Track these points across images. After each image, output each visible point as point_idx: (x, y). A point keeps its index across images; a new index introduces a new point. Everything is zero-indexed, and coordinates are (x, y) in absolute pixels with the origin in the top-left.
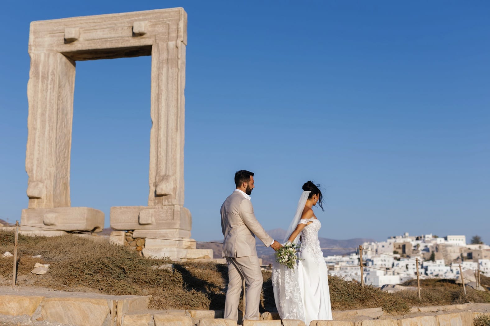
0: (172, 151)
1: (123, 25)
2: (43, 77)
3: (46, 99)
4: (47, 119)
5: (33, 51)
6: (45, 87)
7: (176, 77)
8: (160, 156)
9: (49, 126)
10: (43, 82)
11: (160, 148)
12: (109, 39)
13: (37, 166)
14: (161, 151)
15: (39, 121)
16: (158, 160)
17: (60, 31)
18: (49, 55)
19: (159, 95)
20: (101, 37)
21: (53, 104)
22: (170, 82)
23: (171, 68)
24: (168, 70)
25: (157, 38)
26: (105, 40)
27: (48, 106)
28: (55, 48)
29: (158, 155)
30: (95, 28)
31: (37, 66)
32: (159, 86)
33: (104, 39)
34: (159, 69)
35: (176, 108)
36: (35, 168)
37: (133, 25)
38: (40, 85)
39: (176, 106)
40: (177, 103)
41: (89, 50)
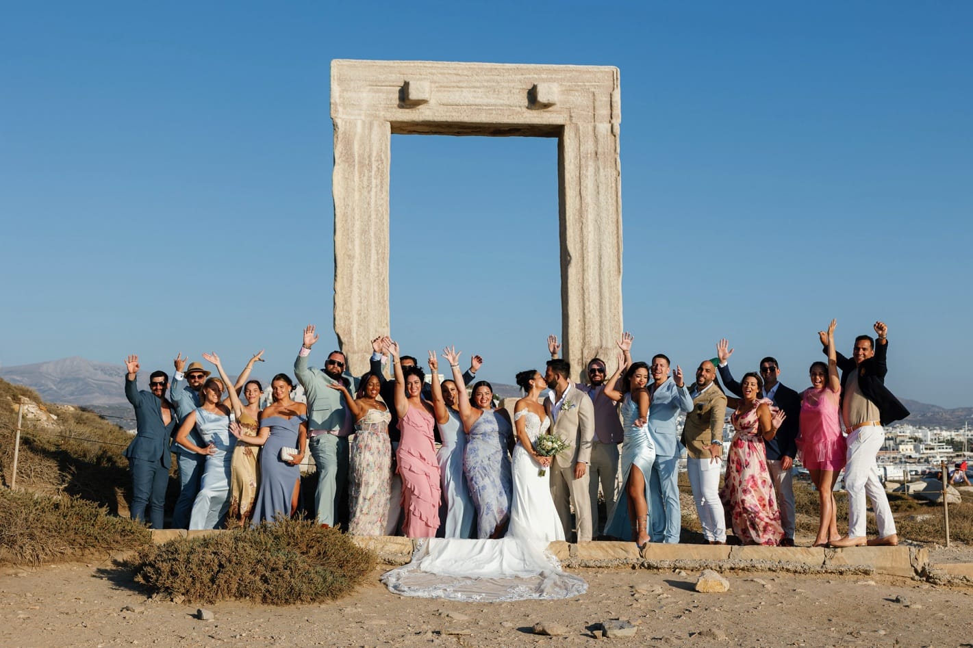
0: (610, 308)
1: (512, 85)
2: (362, 164)
3: (369, 203)
4: (373, 241)
5: (340, 115)
6: (365, 183)
7: (613, 185)
8: (588, 316)
9: (377, 253)
10: (360, 173)
11: (589, 301)
12: (484, 107)
13: (359, 325)
14: (589, 306)
15: (357, 242)
16: (584, 321)
17: (391, 84)
18: (371, 124)
19: (581, 213)
20: (471, 102)
21: (382, 215)
22: (602, 192)
23: (604, 169)
24: (597, 170)
25: (573, 114)
26: (478, 107)
27: (373, 217)
28: (382, 114)
29: (584, 314)
30: (460, 84)
31: (348, 143)
32: (580, 195)
33: (476, 105)
34: (579, 167)
35: (615, 237)
36: (354, 326)
37: (530, 87)
38: (356, 179)
39: (615, 232)
40: (618, 228)
41: (447, 122)
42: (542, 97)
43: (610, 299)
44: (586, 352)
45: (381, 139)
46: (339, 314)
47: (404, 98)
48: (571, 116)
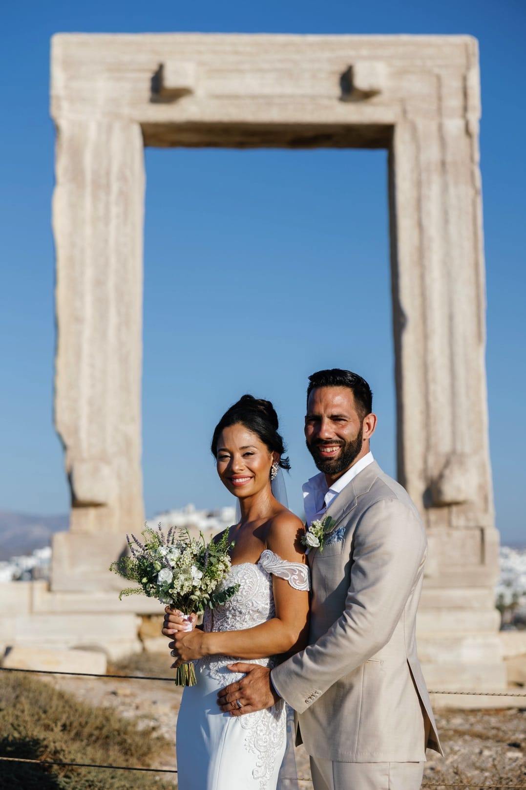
1: (317, 66)
2: (96, 185)
3: (106, 241)
4: (112, 296)
5: (64, 113)
6: (102, 211)
7: (470, 209)
8: (434, 405)
10: (95, 197)
11: (434, 383)
12: (277, 100)
13: (90, 420)
14: (436, 390)
15: (89, 298)
16: (428, 414)
17: (140, 68)
18: (110, 129)
19: (421, 252)
22: (452, 220)
23: (455, 186)
24: (445, 189)
25: (407, 108)
26: (268, 100)
27: (113, 260)
28: (126, 111)
29: (427, 402)
30: (241, 67)
31: (76, 155)
32: (420, 226)
33: (264, 97)
34: (419, 185)
35: (474, 286)
36: (84, 424)
37: (343, 68)
38: (88, 204)
41: (221, 122)
42: (361, 82)
43: (466, 379)
44: (431, 460)
46: (62, 404)
47: (158, 87)
48: (404, 111)
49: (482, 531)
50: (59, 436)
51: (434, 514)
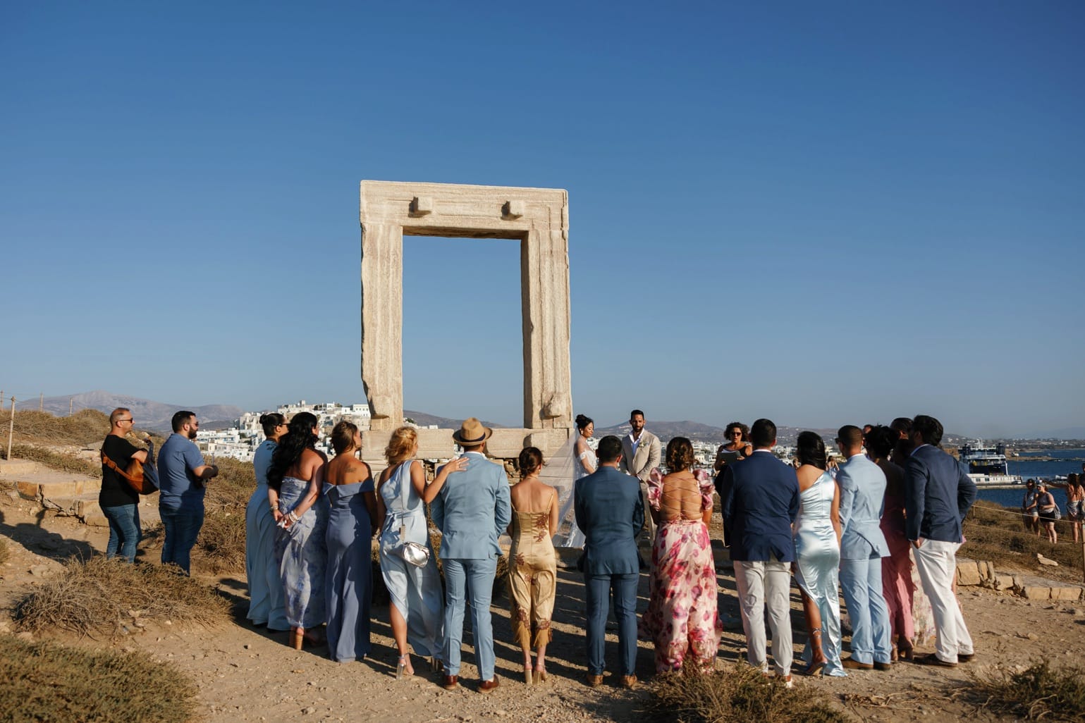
0: (562, 364)
1: (491, 201)
2: (383, 257)
3: (388, 286)
4: (390, 313)
5: (367, 221)
6: (385, 271)
7: (564, 274)
8: (545, 369)
9: (394, 322)
10: (382, 263)
11: (546, 359)
12: (471, 217)
13: (380, 375)
14: (547, 362)
15: (379, 314)
16: (543, 374)
17: (404, 199)
18: (389, 229)
19: (540, 295)
20: (462, 213)
21: (397, 294)
22: (555, 280)
23: (557, 262)
24: (552, 264)
25: (535, 224)
26: (467, 217)
27: (391, 296)
28: (397, 221)
29: (543, 368)
30: (454, 200)
31: (373, 242)
32: (540, 282)
33: (465, 215)
34: (540, 261)
35: (565, 312)
36: (377, 376)
37: (504, 203)
38: (379, 267)
39: (565, 309)
40: (567, 305)
41: (444, 227)
42: (513, 211)
43: (561, 357)
44: (544, 395)
45: (396, 238)
47: (414, 209)
48: (533, 225)
49: (568, 429)
50: (365, 384)
51: (545, 422)
